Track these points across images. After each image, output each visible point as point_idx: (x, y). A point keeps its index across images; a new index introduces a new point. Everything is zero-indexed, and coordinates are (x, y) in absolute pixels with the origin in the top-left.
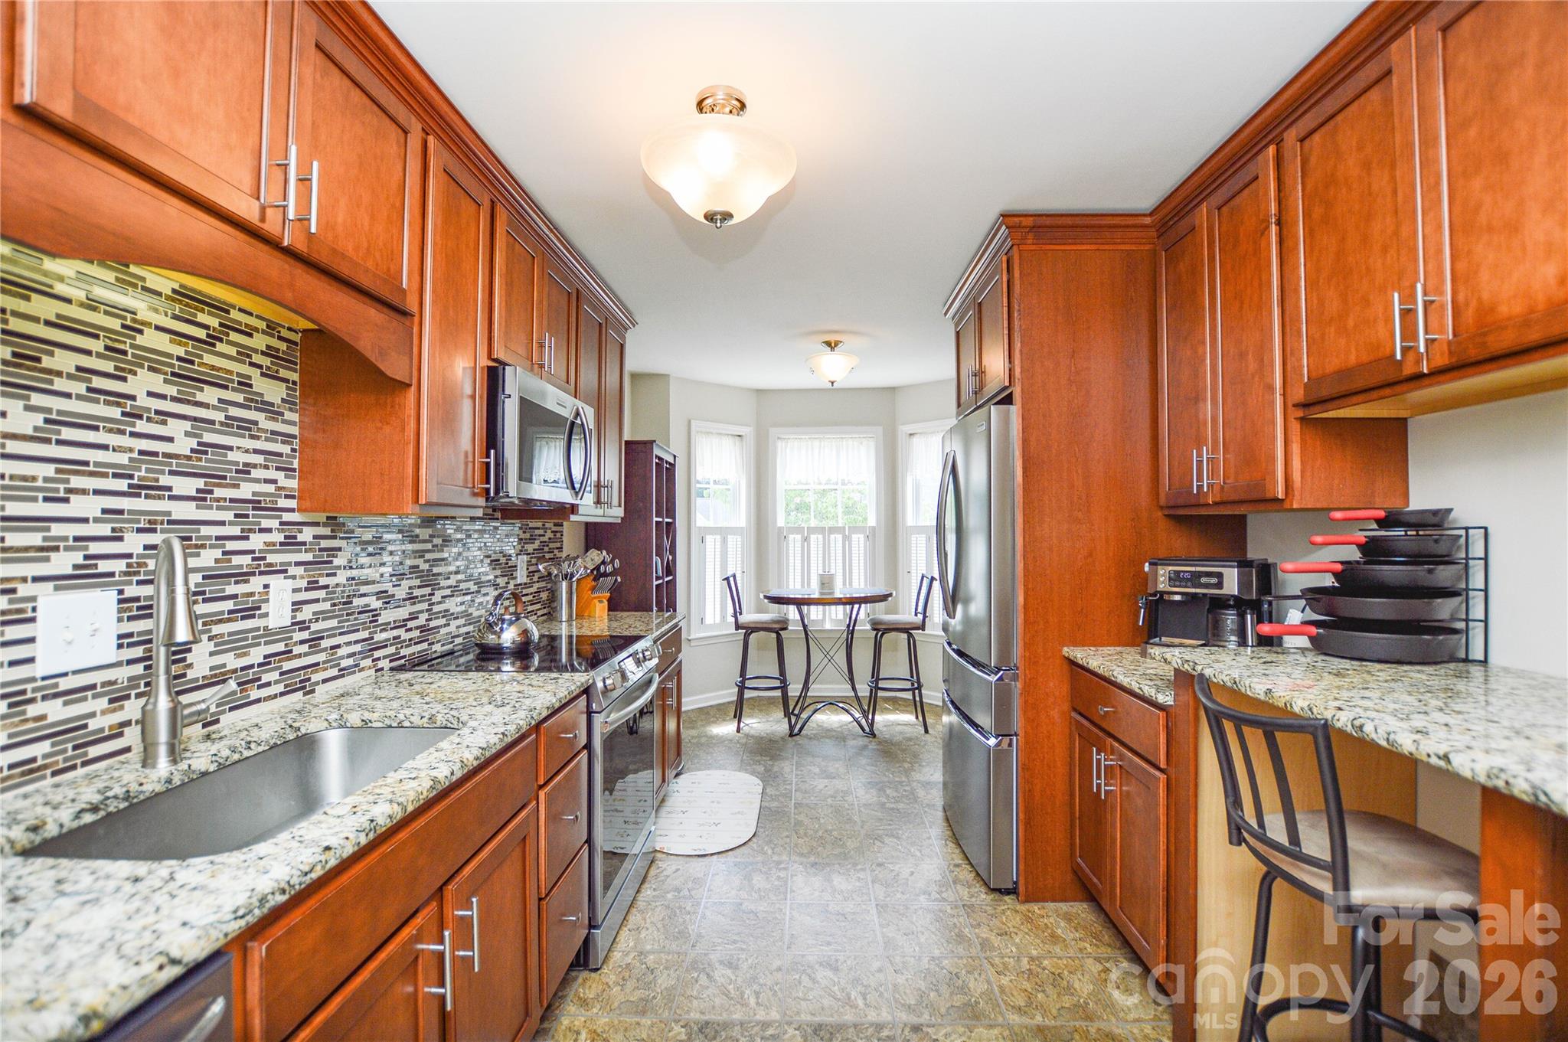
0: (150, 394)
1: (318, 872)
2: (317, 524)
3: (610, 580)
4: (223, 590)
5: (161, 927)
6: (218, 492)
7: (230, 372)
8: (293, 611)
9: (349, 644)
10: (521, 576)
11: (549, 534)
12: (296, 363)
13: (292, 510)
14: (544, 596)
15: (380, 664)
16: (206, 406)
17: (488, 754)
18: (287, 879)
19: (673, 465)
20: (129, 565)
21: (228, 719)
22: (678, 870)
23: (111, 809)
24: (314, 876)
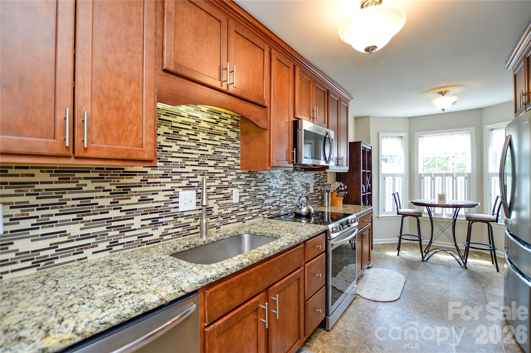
0: (203, 139)
1: (224, 276)
2: (246, 173)
3: (343, 193)
4: (221, 192)
5: (184, 281)
6: (220, 165)
7: (222, 131)
8: (239, 198)
9: (255, 209)
10: (312, 190)
11: (322, 176)
12: (239, 127)
13: (239, 169)
14: (320, 197)
15: (265, 216)
16: (216, 141)
17: (283, 249)
18: (215, 275)
19: (371, 150)
20: (199, 184)
21: (222, 227)
22: (364, 304)
23: (191, 247)
24: (223, 276)
